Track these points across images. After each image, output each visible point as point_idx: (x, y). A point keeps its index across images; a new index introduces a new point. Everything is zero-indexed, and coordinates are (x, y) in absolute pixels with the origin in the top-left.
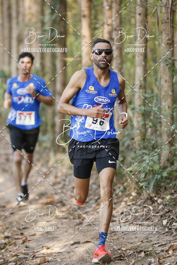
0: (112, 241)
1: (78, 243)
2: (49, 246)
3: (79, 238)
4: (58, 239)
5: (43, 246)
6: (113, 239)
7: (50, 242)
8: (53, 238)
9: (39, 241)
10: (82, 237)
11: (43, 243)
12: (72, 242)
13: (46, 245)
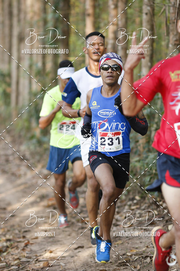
0: (116, 245)
1: (82, 247)
2: (52, 250)
3: (82, 242)
4: (61, 242)
5: (45, 249)
6: (118, 244)
7: (53, 246)
8: (55, 242)
9: (42, 245)
10: (86, 241)
11: (46, 246)
12: (75, 246)
13: (48, 249)
